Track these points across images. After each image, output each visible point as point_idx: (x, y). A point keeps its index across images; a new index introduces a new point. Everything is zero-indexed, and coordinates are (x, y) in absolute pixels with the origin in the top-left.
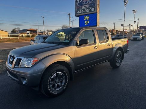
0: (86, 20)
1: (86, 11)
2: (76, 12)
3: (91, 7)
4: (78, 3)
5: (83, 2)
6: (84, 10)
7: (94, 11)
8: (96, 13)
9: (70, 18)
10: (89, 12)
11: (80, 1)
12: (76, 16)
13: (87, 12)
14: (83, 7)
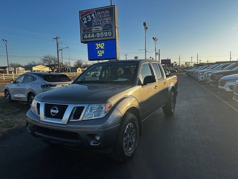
0: (100, 49)
1: (98, 35)
2: (83, 36)
3: (106, 30)
4: (85, 22)
5: (94, 22)
6: (95, 34)
7: (112, 36)
8: (115, 39)
9: (57, 44)
10: (104, 37)
11: (89, 20)
12: (81, 42)
13: (100, 37)
14: (94, 30)
